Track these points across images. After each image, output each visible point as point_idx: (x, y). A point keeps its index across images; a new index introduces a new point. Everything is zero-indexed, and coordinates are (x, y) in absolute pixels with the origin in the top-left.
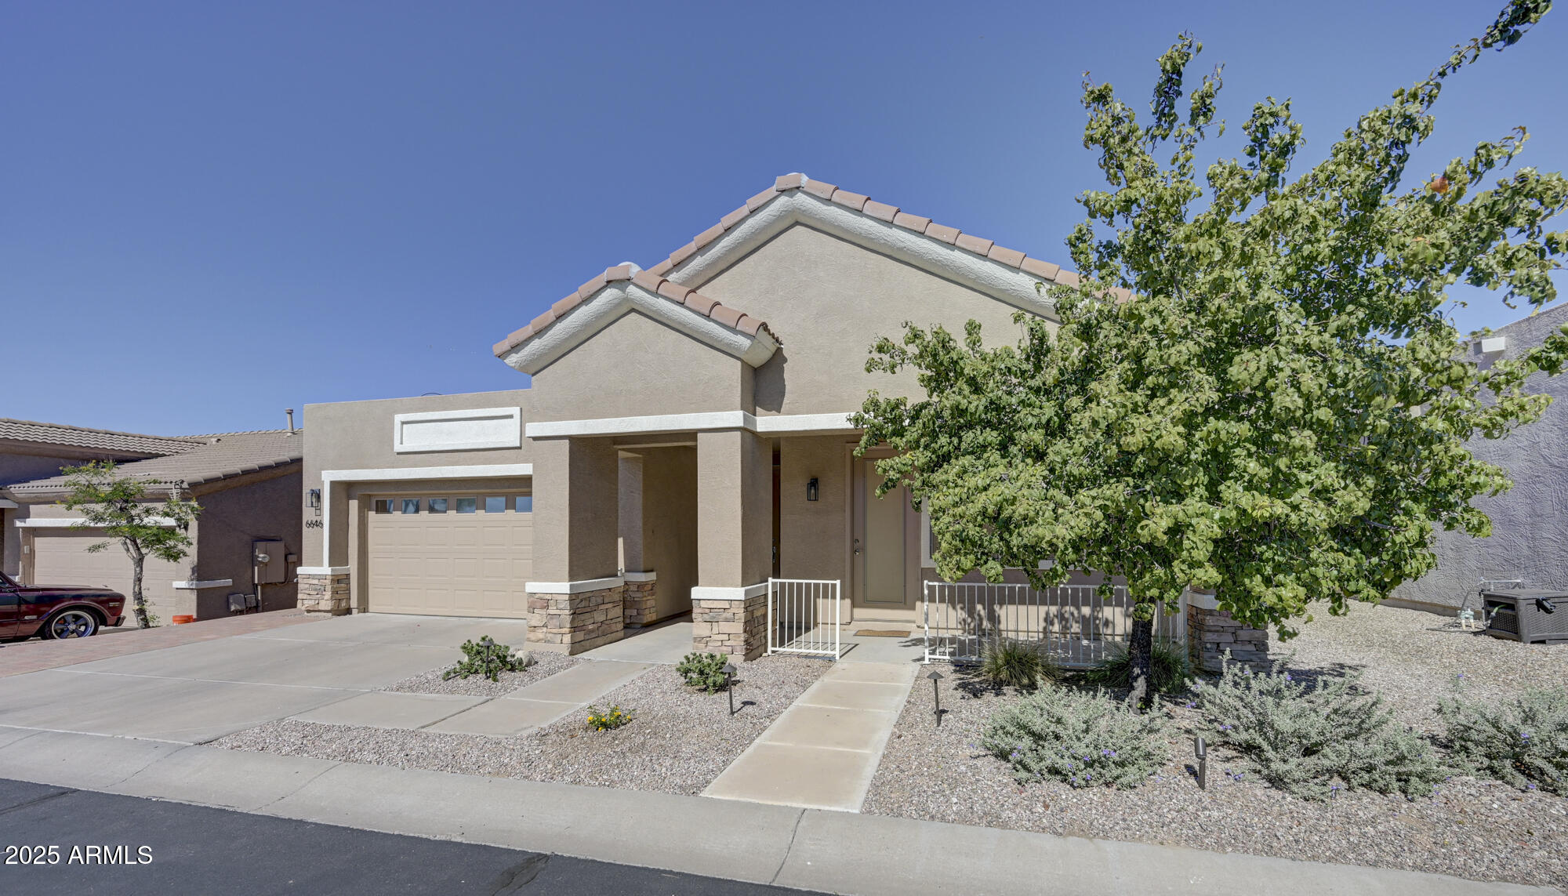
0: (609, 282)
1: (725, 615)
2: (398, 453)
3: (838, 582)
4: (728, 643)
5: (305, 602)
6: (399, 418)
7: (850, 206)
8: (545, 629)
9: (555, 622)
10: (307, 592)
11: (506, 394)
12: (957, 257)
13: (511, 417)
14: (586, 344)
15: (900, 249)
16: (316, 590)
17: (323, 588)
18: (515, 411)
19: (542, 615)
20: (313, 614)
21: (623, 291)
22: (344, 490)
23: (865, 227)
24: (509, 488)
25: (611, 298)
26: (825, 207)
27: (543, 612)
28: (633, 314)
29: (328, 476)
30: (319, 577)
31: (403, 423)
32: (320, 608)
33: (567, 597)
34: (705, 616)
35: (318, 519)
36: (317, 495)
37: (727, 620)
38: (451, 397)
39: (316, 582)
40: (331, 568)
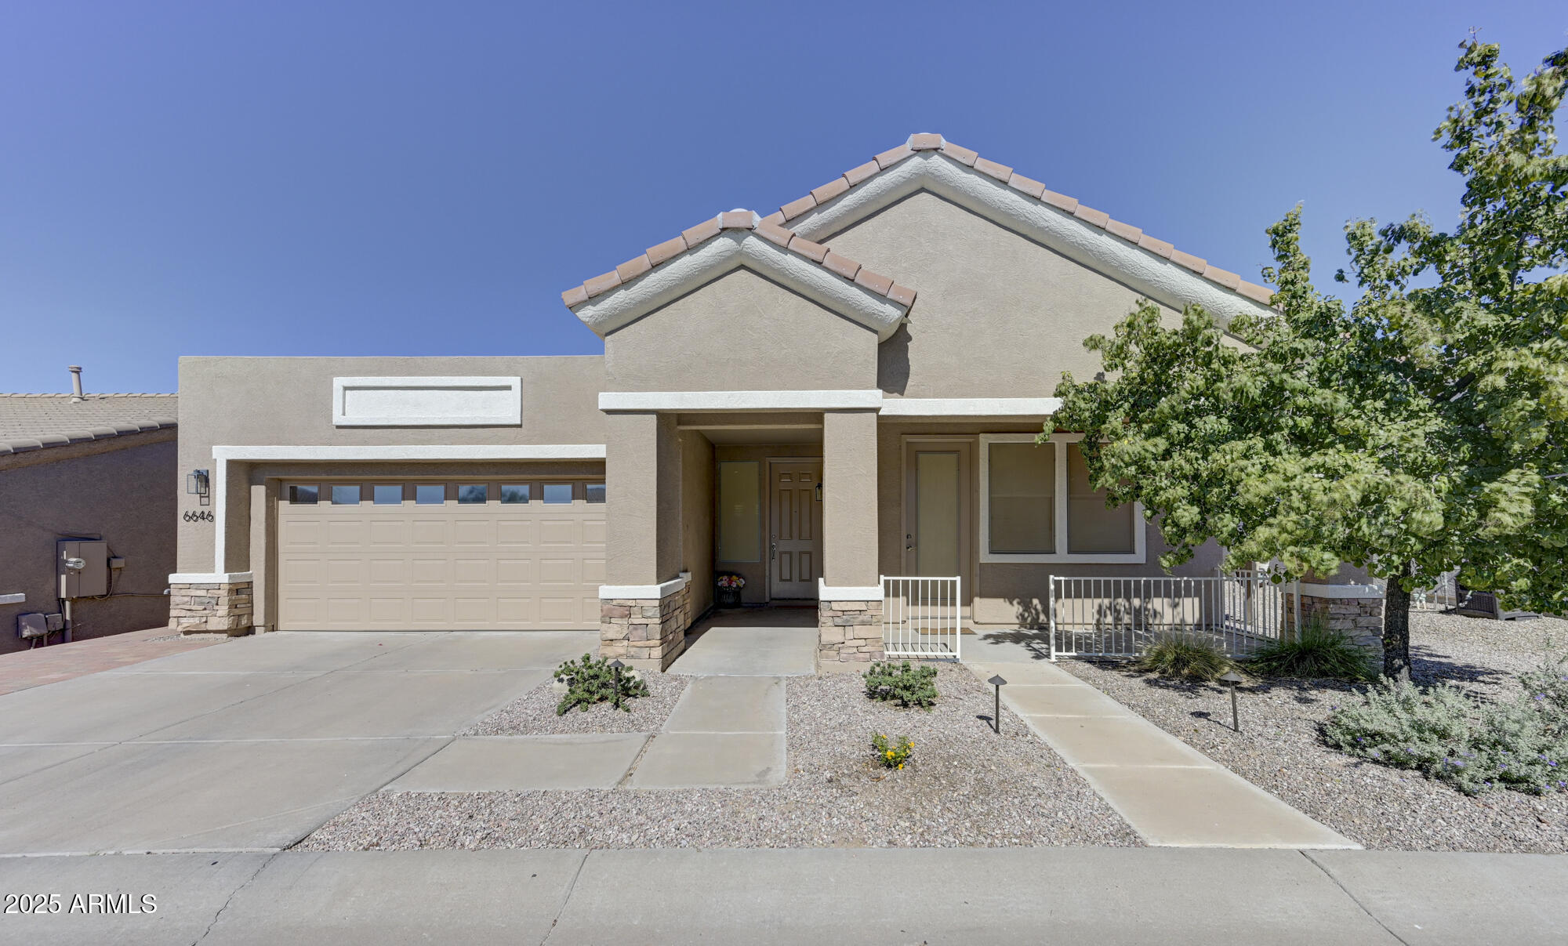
0: (724, 229)
1: (861, 618)
2: (338, 427)
3: (958, 579)
4: (864, 649)
5: (182, 620)
6: (339, 382)
7: (996, 176)
8: (626, 643)
9: (641, 632)
10: (188, 607)
11: (499, 360)
12: (1105, 242)
13: (508, 388)
14: (681, 302)
15: (1041, 229)
16: (202, 603)
17: (214, 602)
18: (514, 381)
19: (621, 625)
20: (194, 636)
21: (739, 242)
22: (245, 473)
23: (1007, 201)
24: (497, 474)
25: (723, 249)
26: (964, 175)
27: (624, 621)
28: (742, 271)
29: (222, 455)
30: (208, 587)
31: (346, 388)
32: (209, 627)
33: (657, 603)
34: (836, 619)
35: (206, 510)
36: (204, 479)
37: (863, 623)
38: (418, 359)
39: (202, 593)
40: (227, 574)
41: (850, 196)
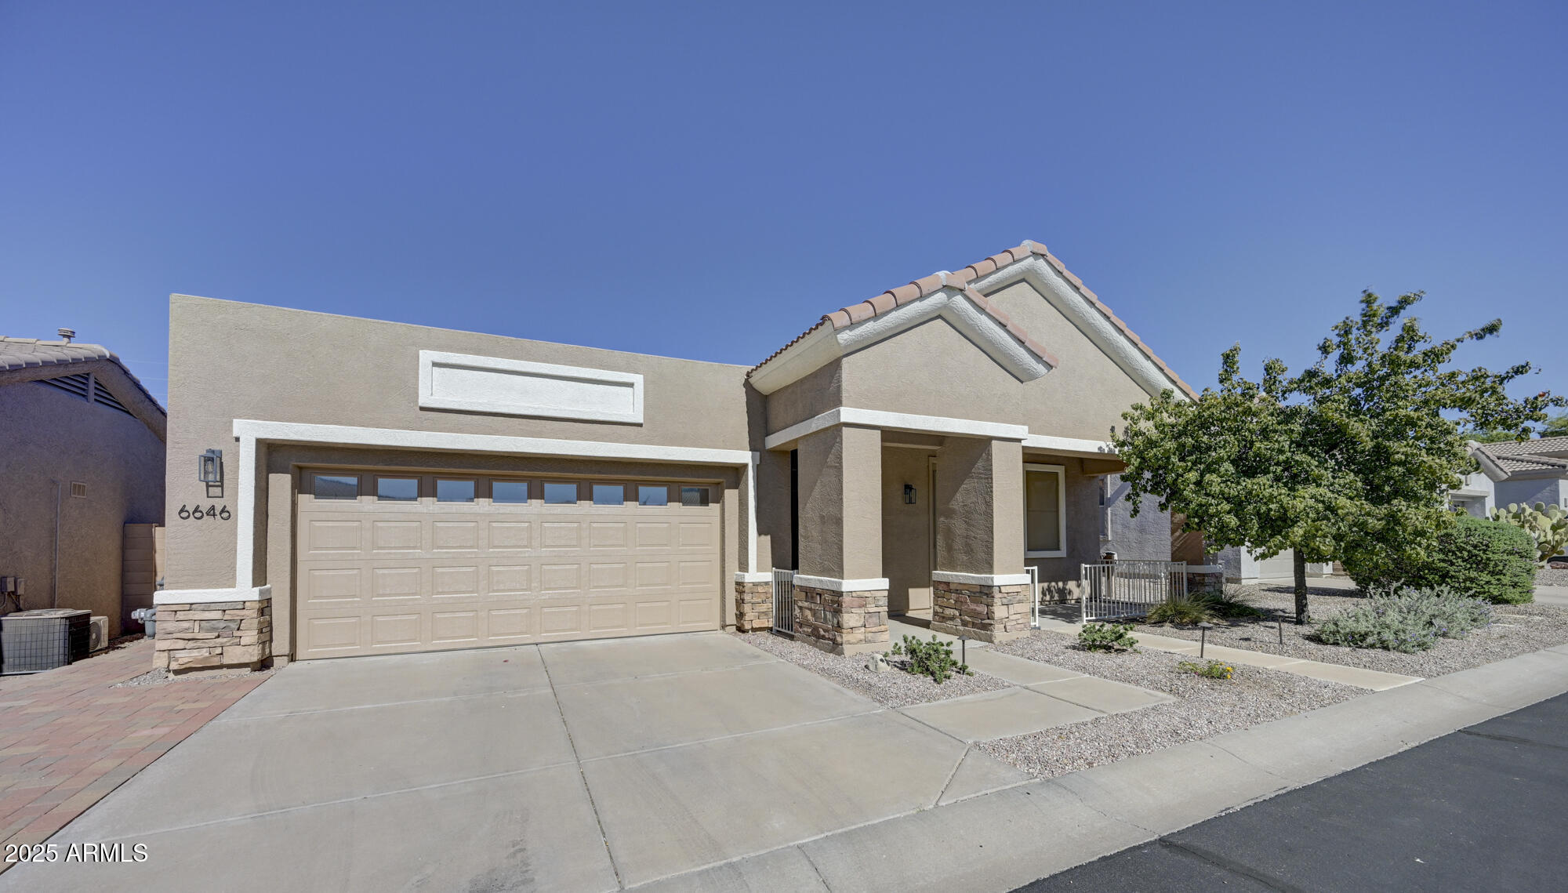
0: (944, 286)
1: (1018, 597)
2: (422, 409)
3: (1036, 568)
4: (1020, 622)
5: (178, 654)
6: (426, 356)
7: (1074, 283)
8: (863, 629)
9: (875, 620)
10: (190, 636)
12: (1122, 341)
13: (631, 385)
15: (1090, 324)
16: (213, 629)
17: (234, 626)
18: (638, 379)
19: (859, 614)
20: (192, 675)
21: (949, 298)
22: (271, 455)
23: (1075, 301)
26: (1055, 277)
27: (862, 611)
28: (940, 320)
29: (249, 431)
30: (224, 607)
31: (435, 364)
32: (226, 661)
34: (1004, 600)
35: (219, 504)
36: (214, 465)
37: (1020, 602)
38: (526, 342)
39: (217, 615)
40: (257, 589)
41: (993, 276)
